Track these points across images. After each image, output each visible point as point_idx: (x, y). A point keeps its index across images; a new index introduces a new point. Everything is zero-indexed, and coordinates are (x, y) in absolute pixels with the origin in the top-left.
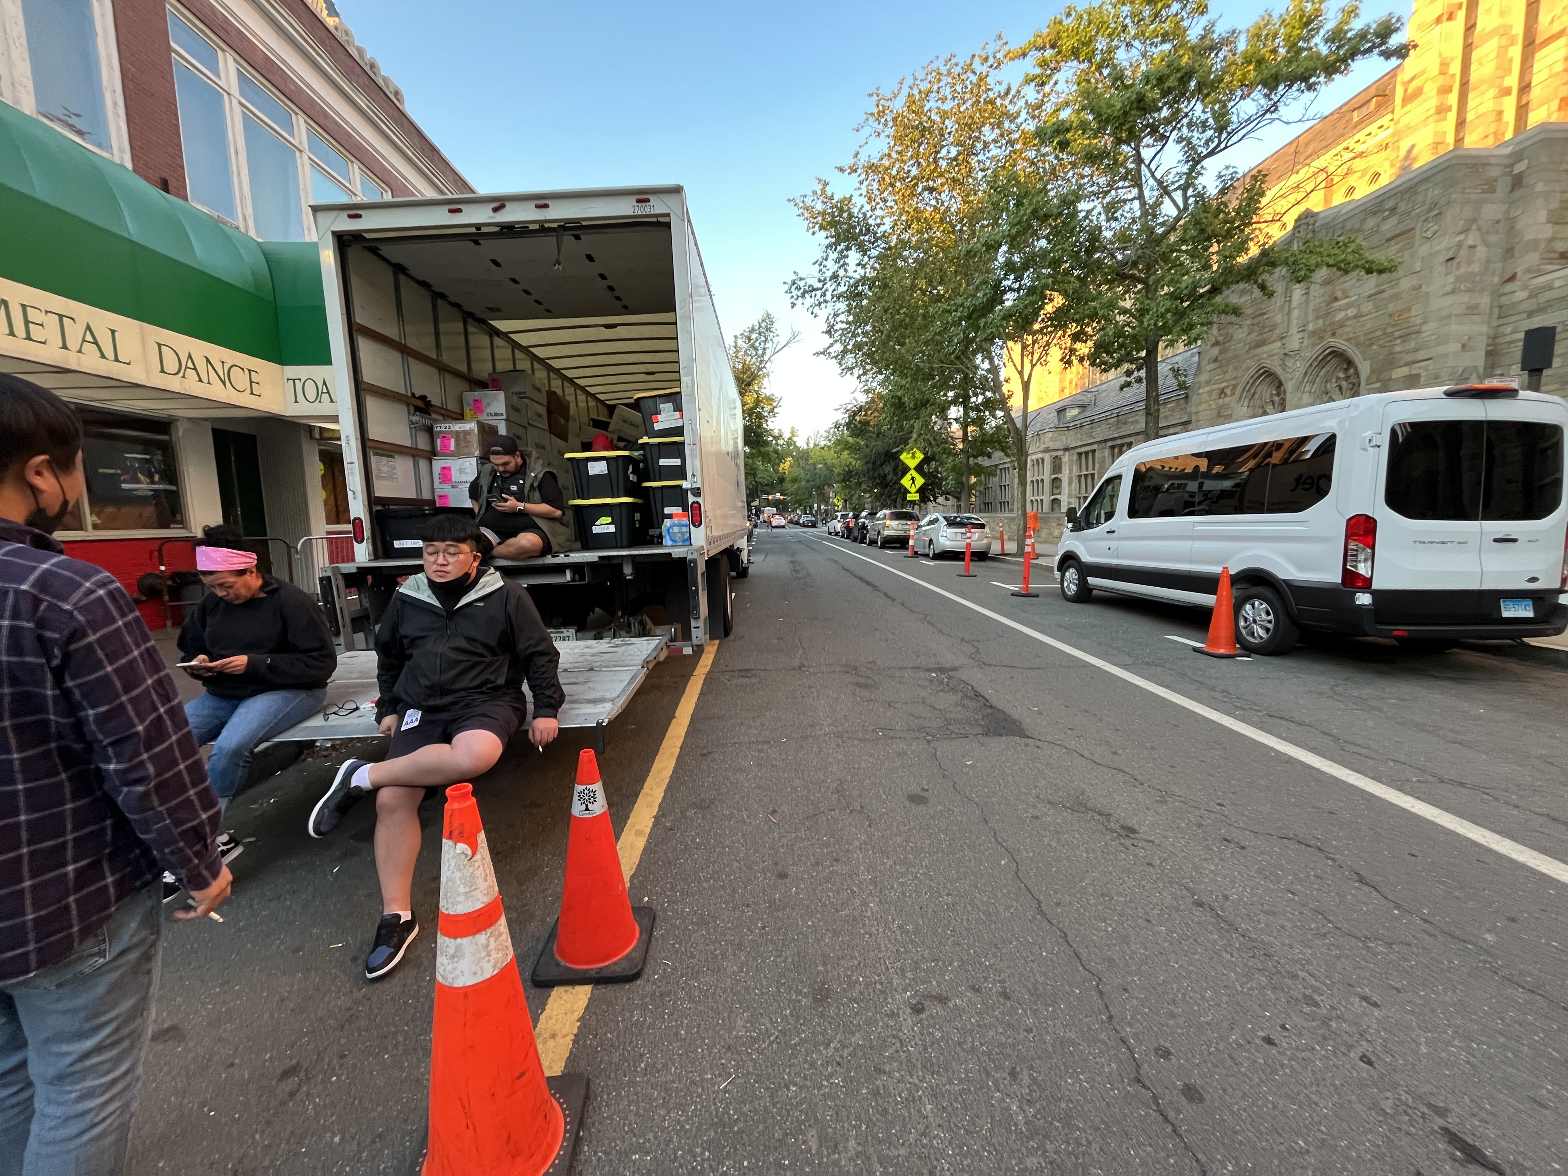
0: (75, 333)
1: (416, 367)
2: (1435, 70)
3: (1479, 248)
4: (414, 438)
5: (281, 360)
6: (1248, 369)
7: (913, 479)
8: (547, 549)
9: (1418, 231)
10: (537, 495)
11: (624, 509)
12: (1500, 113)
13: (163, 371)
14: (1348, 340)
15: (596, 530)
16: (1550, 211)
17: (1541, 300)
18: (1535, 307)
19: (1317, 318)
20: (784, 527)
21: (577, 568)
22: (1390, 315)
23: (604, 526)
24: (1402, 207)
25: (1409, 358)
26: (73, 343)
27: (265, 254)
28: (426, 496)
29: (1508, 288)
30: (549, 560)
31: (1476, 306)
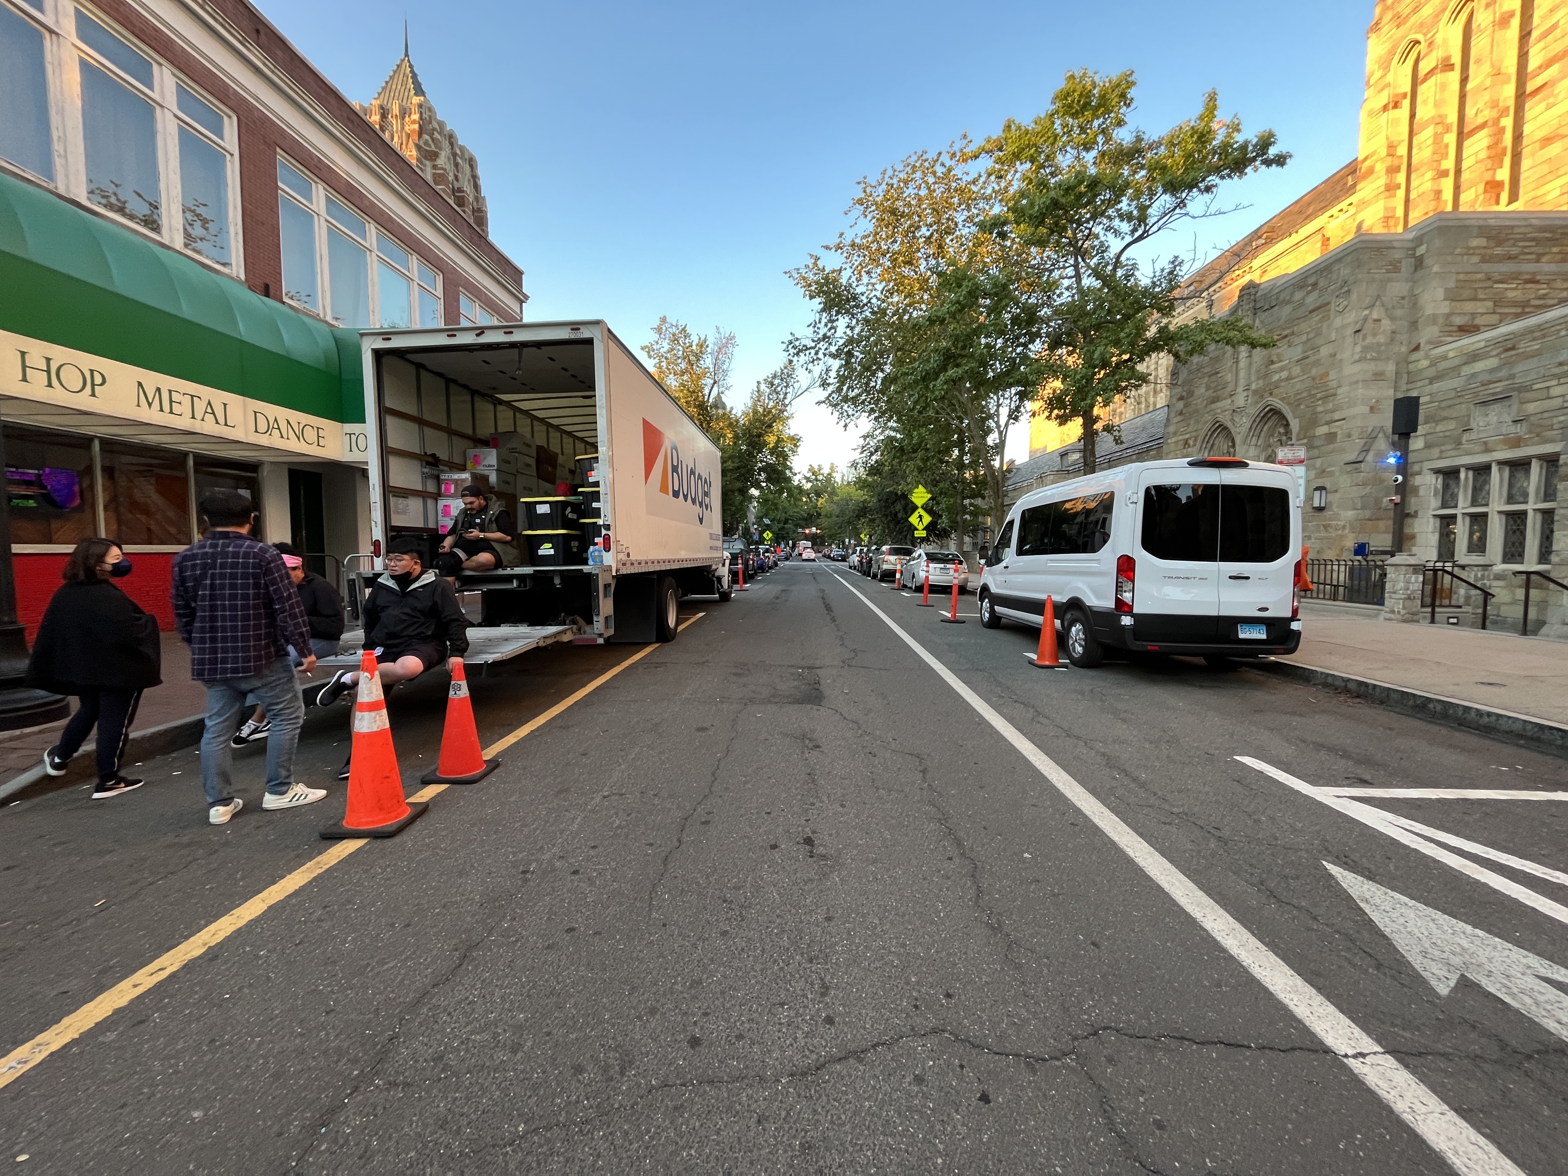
0: (200, 406)
1: (428, 432)
2: (1384, 153)
3: (1383, 322)
4: (424, 484)
5: (342, 420)
6: (1206, 422)
7: (920, 516)
8: (499, 564)
9: (1333, 305)
10: (494, 526)
11: (561, 538)
12: (1438, 193)
13: (256, 431)
14: (1282, 399)
15: (540, 552)
16: (1446, 290)
17: (1440, 369)
18: (1434, 374)
19: (1258, 379)
20: (814, 560)
21: (521, 578)
22: (1314, 379)
23: (546, 550)
24: (1322, 283)
25: (1328, 418)
26: (199, 415)
27: (336, 340)
28: (431, 525)
29: (1415, 356)
30: (500, 572)
31: (1382, 374)
